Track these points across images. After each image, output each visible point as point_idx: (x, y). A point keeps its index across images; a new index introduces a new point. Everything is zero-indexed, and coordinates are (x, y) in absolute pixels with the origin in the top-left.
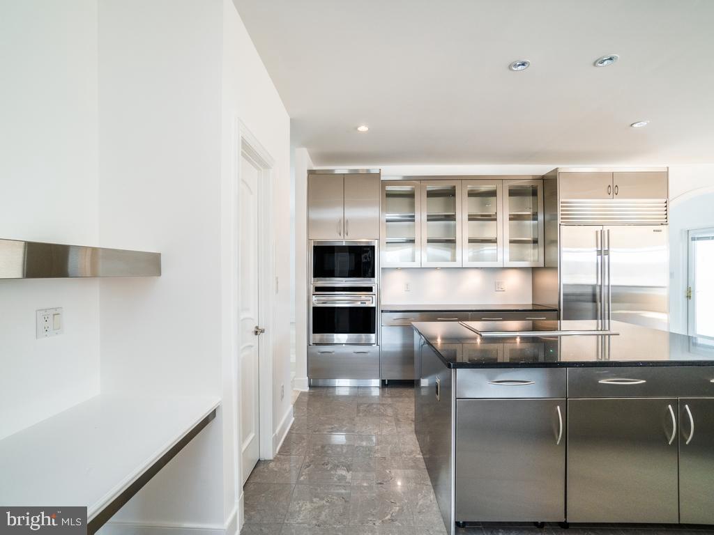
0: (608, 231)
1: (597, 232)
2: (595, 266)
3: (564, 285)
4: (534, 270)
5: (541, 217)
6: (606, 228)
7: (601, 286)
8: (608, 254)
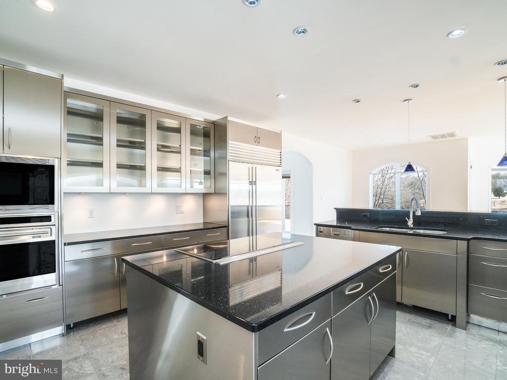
0: (256, 168)
1: (249, 168)
2: (248, 192)
3: (231, 206)
4: (205, 195)
5: (212, 154)
6: (254, 166)
7: (252, 207)
8: (255, 184)
